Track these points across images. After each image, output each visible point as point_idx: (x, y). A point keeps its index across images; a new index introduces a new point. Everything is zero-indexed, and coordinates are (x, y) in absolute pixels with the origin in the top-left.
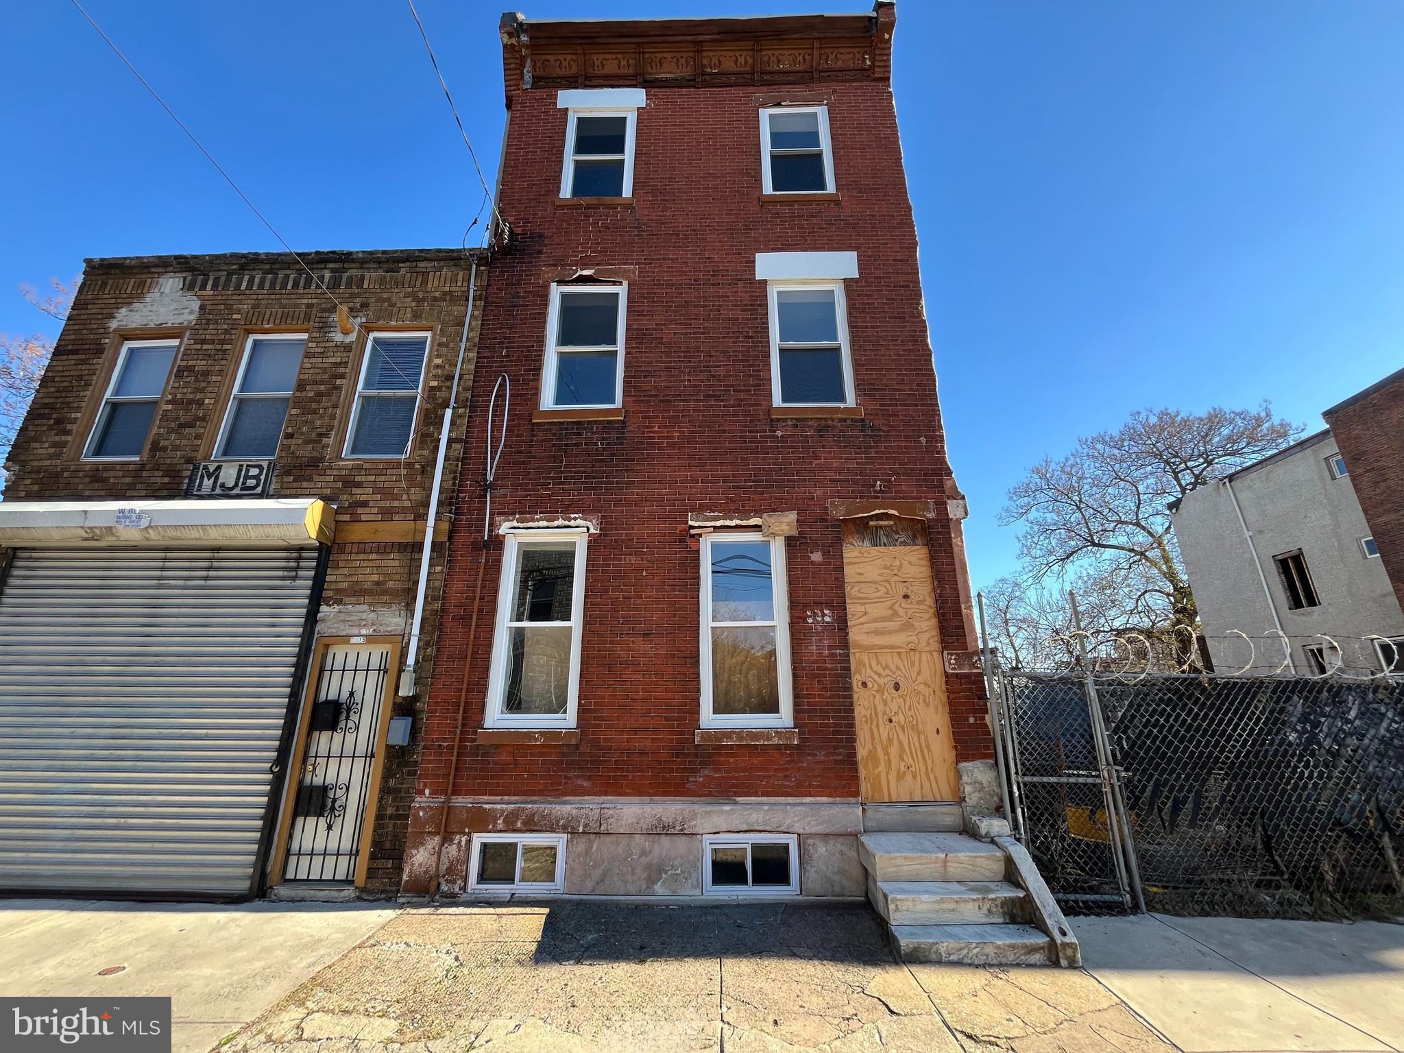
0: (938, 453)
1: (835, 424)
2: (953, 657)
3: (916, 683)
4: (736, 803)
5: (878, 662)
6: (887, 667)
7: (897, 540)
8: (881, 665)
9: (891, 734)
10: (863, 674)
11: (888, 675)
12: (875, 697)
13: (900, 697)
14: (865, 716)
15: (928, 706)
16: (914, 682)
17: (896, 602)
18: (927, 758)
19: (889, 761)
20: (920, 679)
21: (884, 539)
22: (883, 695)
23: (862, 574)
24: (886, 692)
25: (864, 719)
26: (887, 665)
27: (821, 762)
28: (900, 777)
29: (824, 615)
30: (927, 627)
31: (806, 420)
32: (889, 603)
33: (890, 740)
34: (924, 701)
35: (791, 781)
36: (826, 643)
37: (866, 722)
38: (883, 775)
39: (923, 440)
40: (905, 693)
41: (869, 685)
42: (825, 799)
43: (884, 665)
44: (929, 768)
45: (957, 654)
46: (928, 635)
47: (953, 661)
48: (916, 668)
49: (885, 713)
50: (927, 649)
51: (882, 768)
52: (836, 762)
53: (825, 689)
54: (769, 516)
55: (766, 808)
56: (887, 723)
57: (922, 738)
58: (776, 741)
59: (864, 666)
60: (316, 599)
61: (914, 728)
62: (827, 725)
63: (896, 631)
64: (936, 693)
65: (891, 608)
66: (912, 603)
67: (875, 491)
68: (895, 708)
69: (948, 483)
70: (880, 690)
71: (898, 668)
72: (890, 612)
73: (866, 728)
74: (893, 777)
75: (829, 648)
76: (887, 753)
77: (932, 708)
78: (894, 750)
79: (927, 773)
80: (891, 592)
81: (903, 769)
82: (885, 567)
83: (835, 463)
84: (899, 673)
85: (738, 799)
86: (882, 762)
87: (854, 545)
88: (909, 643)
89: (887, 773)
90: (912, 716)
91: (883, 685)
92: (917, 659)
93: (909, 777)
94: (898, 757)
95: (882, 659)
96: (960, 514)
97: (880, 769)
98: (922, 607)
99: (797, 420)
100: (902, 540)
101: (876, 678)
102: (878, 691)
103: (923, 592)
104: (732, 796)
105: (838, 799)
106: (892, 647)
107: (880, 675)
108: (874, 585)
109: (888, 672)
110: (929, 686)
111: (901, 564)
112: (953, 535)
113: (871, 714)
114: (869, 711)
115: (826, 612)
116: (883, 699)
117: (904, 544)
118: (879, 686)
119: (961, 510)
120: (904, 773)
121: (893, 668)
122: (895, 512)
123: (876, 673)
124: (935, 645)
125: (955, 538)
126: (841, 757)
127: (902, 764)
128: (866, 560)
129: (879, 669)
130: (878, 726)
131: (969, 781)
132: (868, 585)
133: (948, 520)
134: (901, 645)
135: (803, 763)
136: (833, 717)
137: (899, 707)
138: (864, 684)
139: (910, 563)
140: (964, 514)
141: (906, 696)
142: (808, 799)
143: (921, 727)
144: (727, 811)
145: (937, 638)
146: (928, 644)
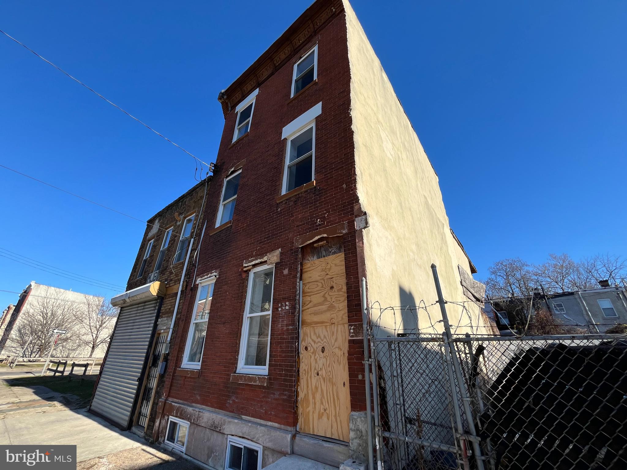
0: (352, 190)
1: (302, 195)
2: (352, 328)
3: (334, 347)
4: (242, 419)
5: (315, 333)
6: (319, 337)
7: (330, 252)
8: (316, 335)
9: (317, 384)
10: (306, 342)
11: (319, 342)
12: (311, 357)
13: (324, 357)
14: (305, 370)
15: (340, 364)
16: (333, 347)
17: (326, 293)
18: (337, 405)
19: (315, 404)
20: (337, 345)
21: (324, 253)
22: (315, 355)
23: (311, 277)
24: (317, 353)
25: (304, 372)
26: (319, 335)
27: (276, 399)
28: (320, 417)
29: (286, 305)
30: (342, 305)
31: (290, 198)
32: (322, 294)
33: (316, 388)
34: (338, 360)
35: (263, 409)
36: (285, 323)
37: (305, 374)
38: (311, 413)
39: (344, 186)
40: (327, 355)
41: (309, 349)
42: (276, 425)
43: (317, 335)
44: (337, 413)
45: (355, 325)
46: (343, 312)
47: (352, 331)
48: (334, 337)
49: (315, 369)
50: (341, 322)
51: (310, 408)
52: (284, 400)
53: (282, 352)
54: (270, 254)
55: (250, 424)
56: (316, 375)
57: (335, 388)
58: (258, 383)
59: (308, 336)
60: (158, 317)
61: (330, 380)
62: (281, 375)
63: (325, 311)
64: (345, 354)
65: (324, 296)
66: (335, 291)
67: (317, 226)
68: (321, 366)
69: (356, 208)
70: (314, 353)
71: (325, 337)
72: (323, 299)
73: (305, 378)
74: (316, 416)
75: (287, 325)
76: (314, 398)
77: (342, 366)
78: (318, 396)
79: (335, 416)
80: (324, 286)
81: (322, 411)
82: (323, 270)
83: (300, 216)
84: (325, 340)
85: (243, 417)
86: (311, 403)
87: (309, 261)
88: (332, 319)
89: (313, 412)
90: (330, 371)
91: (316, 349)
92: (335, 329)
93: (325, 418)
94: (320, 401)
95: (317, 331)
96: (362, 225)
97: (309, 408)
98: (341, 293)
99: (287, 200)
100: (333, 251)
101: (313, 344)
102: (313, 353)
103: (341, 282)
104: (240, 414)
105: (282, 426)
106: (322, 322)
107: (314, 342)
108: (316, 283)
109: (319, 339)
110: (341, 350)
111: (331, 267)
112: (357, 241)
113: (308, 369)
114: (307, 367)
115: (287, 303)
116: (315, 359)
117: (335, 253)
118: (314, 349)
119: (364, 222)
120: (323, 413)
121: (322, 337)
122: (325, 235)
123: (313, 340)
124: (346, 319)
125: (358, 242)
126: (285, 397)
127: (322, 407)
128: (314, 268)
129: (314, 338)
130: (311, 377)
131: (353, 428)
132: (313, 283)
133: (355, 231)
134: (327, 321)
135: (269, 399)
136: (285, 370)
137: (323, 364)
138: (306, 348)
139: (336, 265)
140: (365, 224)
141: (328, 357)
142: (270, 423)
143: (334, 380)
144: (236, 423)
145: (347, 315)
146: (342, 318)
